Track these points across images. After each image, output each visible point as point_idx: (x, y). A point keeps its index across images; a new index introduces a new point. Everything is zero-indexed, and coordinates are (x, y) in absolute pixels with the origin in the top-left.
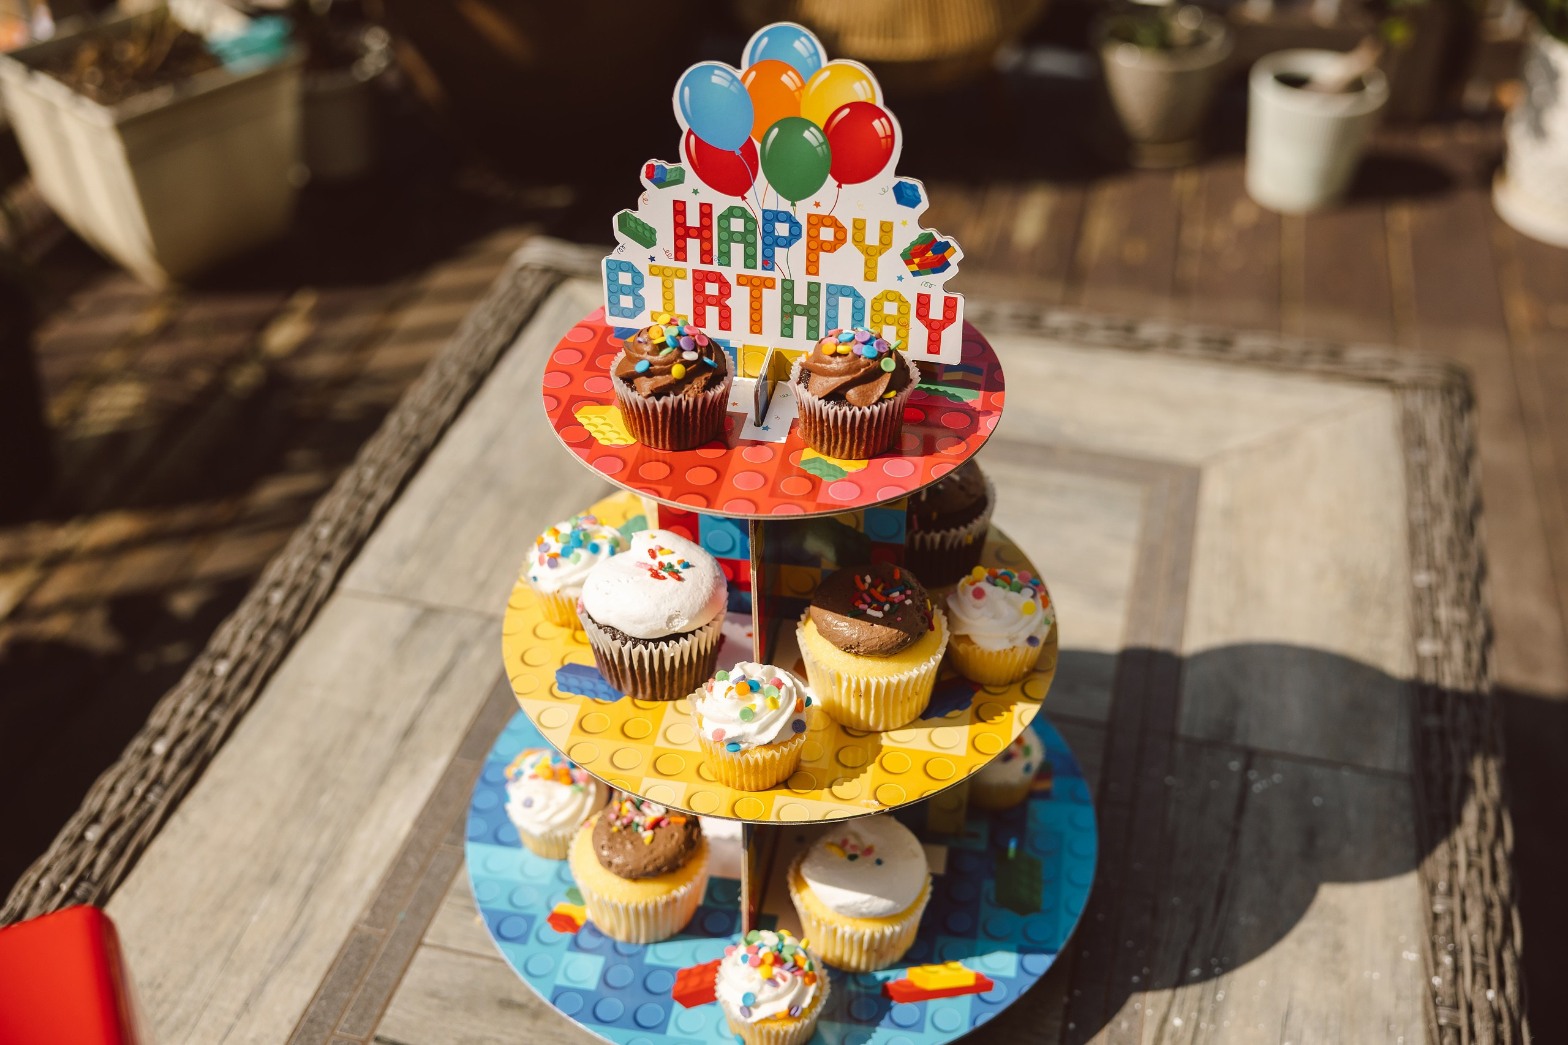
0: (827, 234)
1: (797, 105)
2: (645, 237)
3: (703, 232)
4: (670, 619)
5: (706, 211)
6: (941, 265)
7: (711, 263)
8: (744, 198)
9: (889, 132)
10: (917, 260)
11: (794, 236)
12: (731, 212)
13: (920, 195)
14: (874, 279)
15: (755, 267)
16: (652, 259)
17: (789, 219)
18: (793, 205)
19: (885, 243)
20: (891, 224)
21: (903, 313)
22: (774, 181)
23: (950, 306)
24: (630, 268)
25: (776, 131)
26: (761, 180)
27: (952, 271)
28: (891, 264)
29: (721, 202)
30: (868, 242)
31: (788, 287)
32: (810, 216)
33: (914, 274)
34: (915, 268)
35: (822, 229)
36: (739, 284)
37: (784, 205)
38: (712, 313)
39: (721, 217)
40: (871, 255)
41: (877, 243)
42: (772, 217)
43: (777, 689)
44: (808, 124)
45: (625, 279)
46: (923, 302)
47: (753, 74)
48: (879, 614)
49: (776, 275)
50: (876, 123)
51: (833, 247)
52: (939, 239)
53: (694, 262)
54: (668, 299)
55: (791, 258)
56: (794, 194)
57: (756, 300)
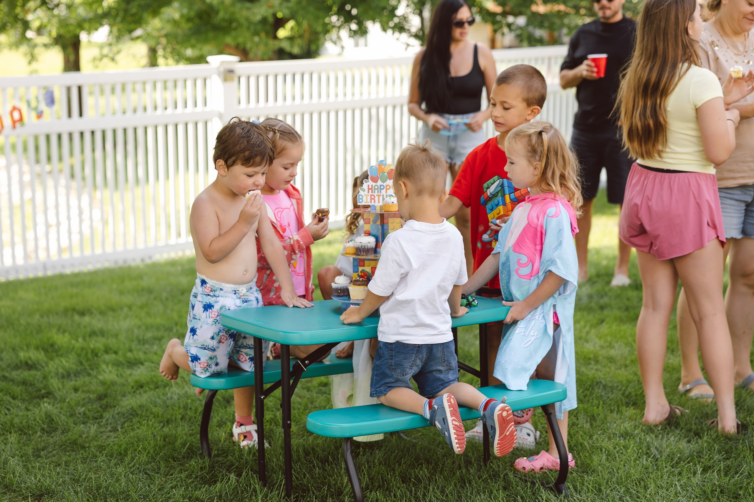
0: (388, 187)
1: (384, 170)
2: (364, 190)
3: (372, 189)
5: (372, 186)
7: (373, 193)
8: (377, 183)
11: (384, 188)
12: (376, 185)
15: (379, 193)
16: (365, 193)
17: (383, 185)
22: (381, 180)
24: (361, 195)
25: (381, 173)
26: (379, 180)
29: (374, 184)
31: (383, 196)
32: (386, 185)
36: (376, 196)
38: (373, 201)
39: (374, 186)
42: (381, 186)
44: (385, 172)
47: (378, 166)
51: (389, 189)
53: (370, 193)
54: (367, 199)
55: (383, 192)
56: (384, 182)
57: (379, 198)
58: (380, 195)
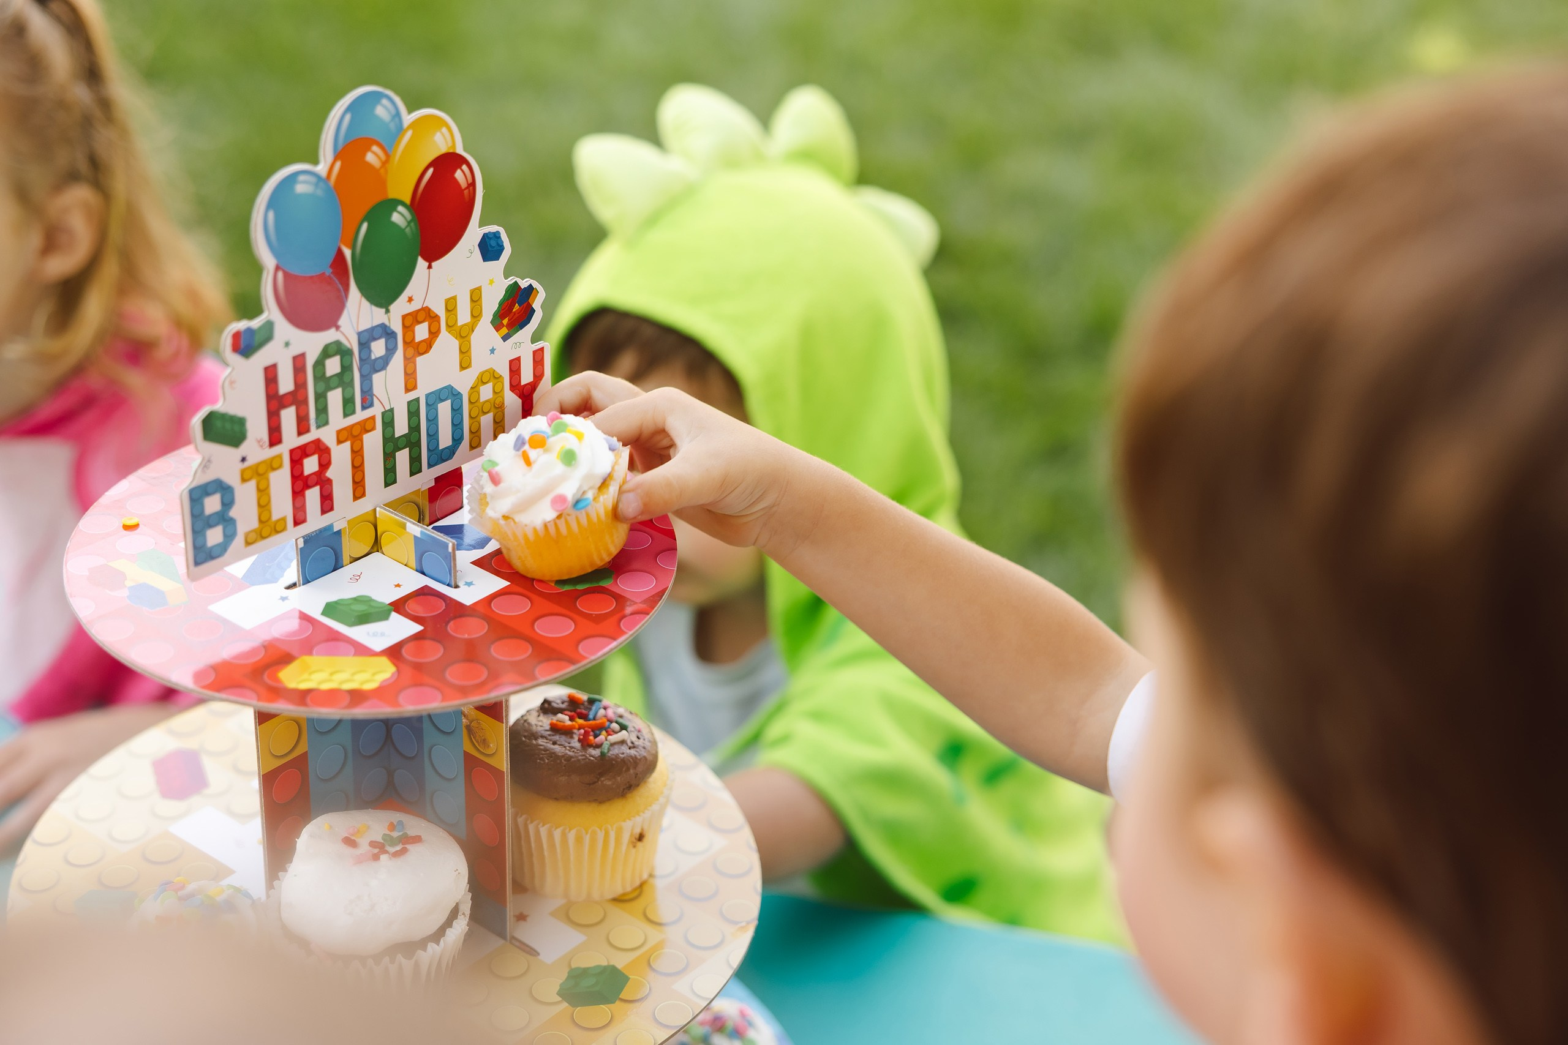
0: (421, 332)
1: (382, 183)
2: (235, 434)
3: (297, 398)
6: (527, 315)
7: (308, 431)
8: (337, 328)
9: (470, 181)
10: (505, 321)
11: (391, 351)
12: (327, 352)
13: (502, 242)
14: (469, 364)
15: (354, 412)
16: (243, 459)
17: (386, 332)
18: (387, 311)
19: (476, 316)
20: (480, 289)
21: (498, 392)
22: (367, 291)
23: (538, 358)
24: (217, 486)
25: (365, 226)
26: (353, 296)
27: (537, 317)
28: (485, 335)
29: (312, 343)
30: (460, 322)
31: (388, 421)
32: (404, 317)
33: (505, 338)
34: (504, 331)
35: (417, 328)
36: (339, 442)
37: (379, 317)
38: (313, 496)
39: (315, 365)
41: (468, 319)
42: (368, 338)
44: (394, 203)
45: (211, 504)
47: (338, 165)
50: (458, 175)
51: (427, 346)
52: (524, 284)
53: (290, 440)
54: (264, 505)
56: (387, 297)
58: (366, 426)
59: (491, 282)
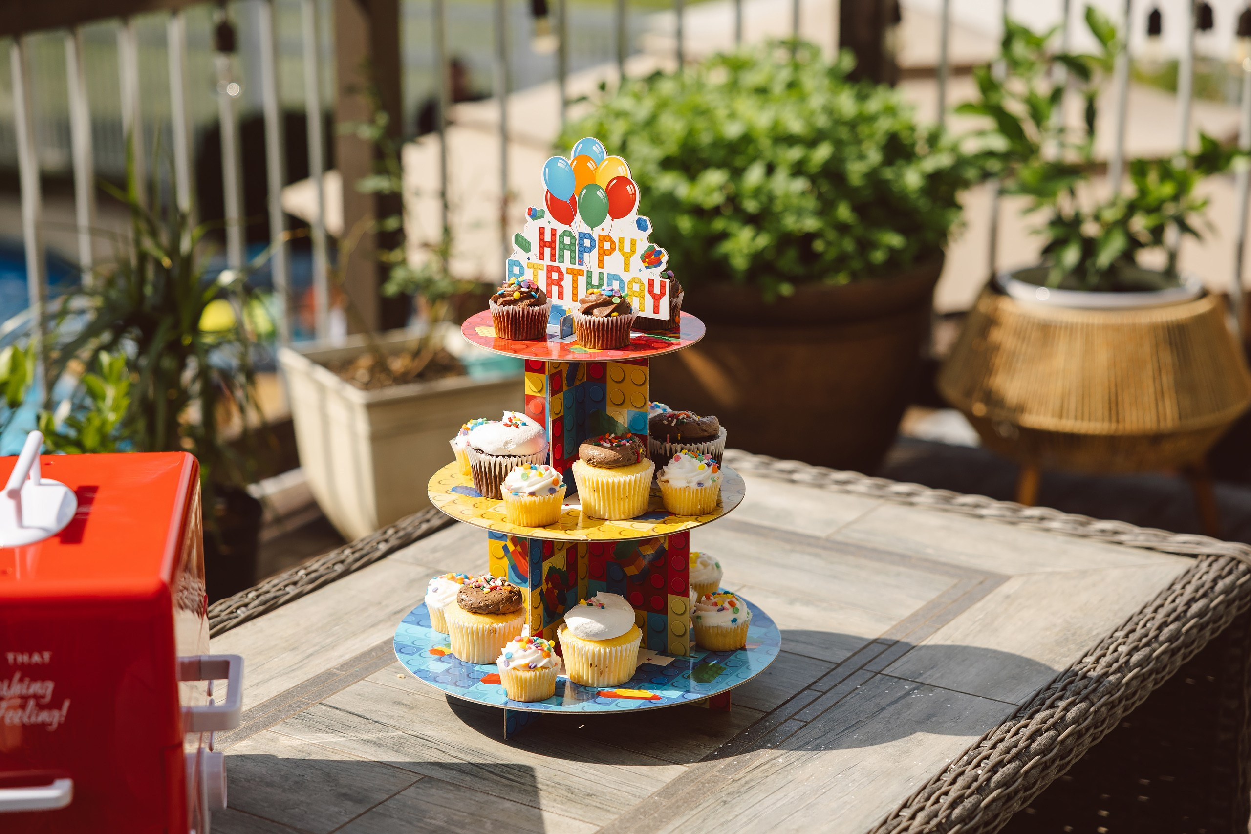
0: (607, 246)
1: (594, 177)
2: (526, 246)
3: (552, 245)
4: (506, 443)
5: (553, 232)
6: (658, 263)
7: (555, 261)
8: (570, 226)
9: (634, 192)
10: (647, 260)
11: (593, 247)
12: (564, 234)
13: (648, 225)
14: (628, 271)
15: (575, 264)
16: (529, 259)
17: (590, 237)
18: (592, 229)
19: (633, 251)
20: (635, 240)
21: (642, 290)
22: (584, 217)
23: (663, 286)
24: (518, 264)
25: (585, 191)
26: (578, 217)
27: (664, 266)
28: (636, 262)
29: (561, 228)
30: (625, 250)
31: (590, 277)
32: (599, 236)
33: (647, 268)
34: (647, 264)
35: (605, 243)
36: (567, 273)
37: (588, 230)
38: (555, 289)
39: (560, 236)
40: (627, 257)
41: (629, 251)
42: (583, 236)
43: (545, 471)
44: (598, 187)
45: (516, 270)
46: (651, 283)
47: (575, 161)
48: (609, 445)
49: (584, 268)
50: (628, 187)
51: (610, 252)
52: (657, 249)
53: (547, 261)
54: (535, 281)
55: (591, 259)
56: (593, 224)
57: (575, 282)
58: (580, 273)
59: (641, 240)
